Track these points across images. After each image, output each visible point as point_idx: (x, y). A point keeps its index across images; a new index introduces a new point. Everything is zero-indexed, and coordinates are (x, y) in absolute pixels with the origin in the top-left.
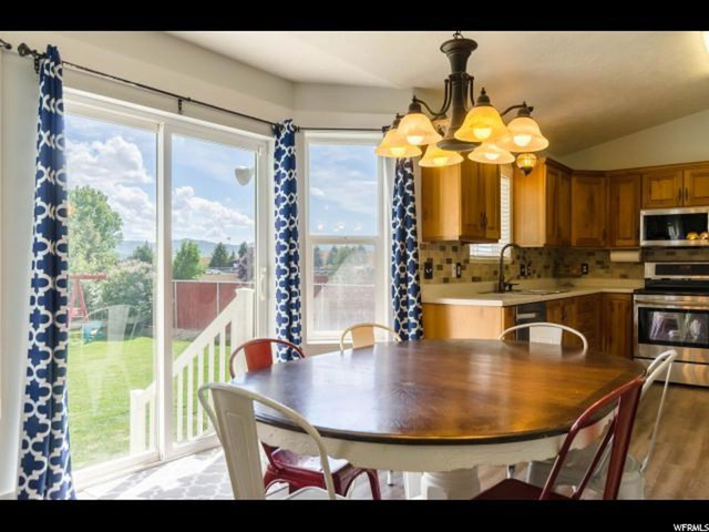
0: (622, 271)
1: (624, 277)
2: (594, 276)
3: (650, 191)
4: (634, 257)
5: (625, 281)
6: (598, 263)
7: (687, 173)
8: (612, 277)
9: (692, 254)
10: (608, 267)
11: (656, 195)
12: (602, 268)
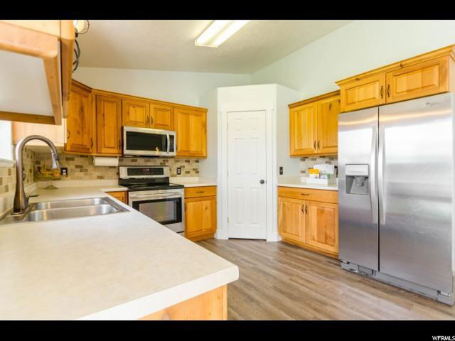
0: (99, 174)
1: (101, 178)
2: (73, 178)
3: (128, 114)
4: (115, 162)
5: (101, 181)
6: (77, 167)
7: (152, 106)
8: (91, 178)
9: (147, 161)
10: (87, 170)
11: (132, 117)
12: (81, 171)
